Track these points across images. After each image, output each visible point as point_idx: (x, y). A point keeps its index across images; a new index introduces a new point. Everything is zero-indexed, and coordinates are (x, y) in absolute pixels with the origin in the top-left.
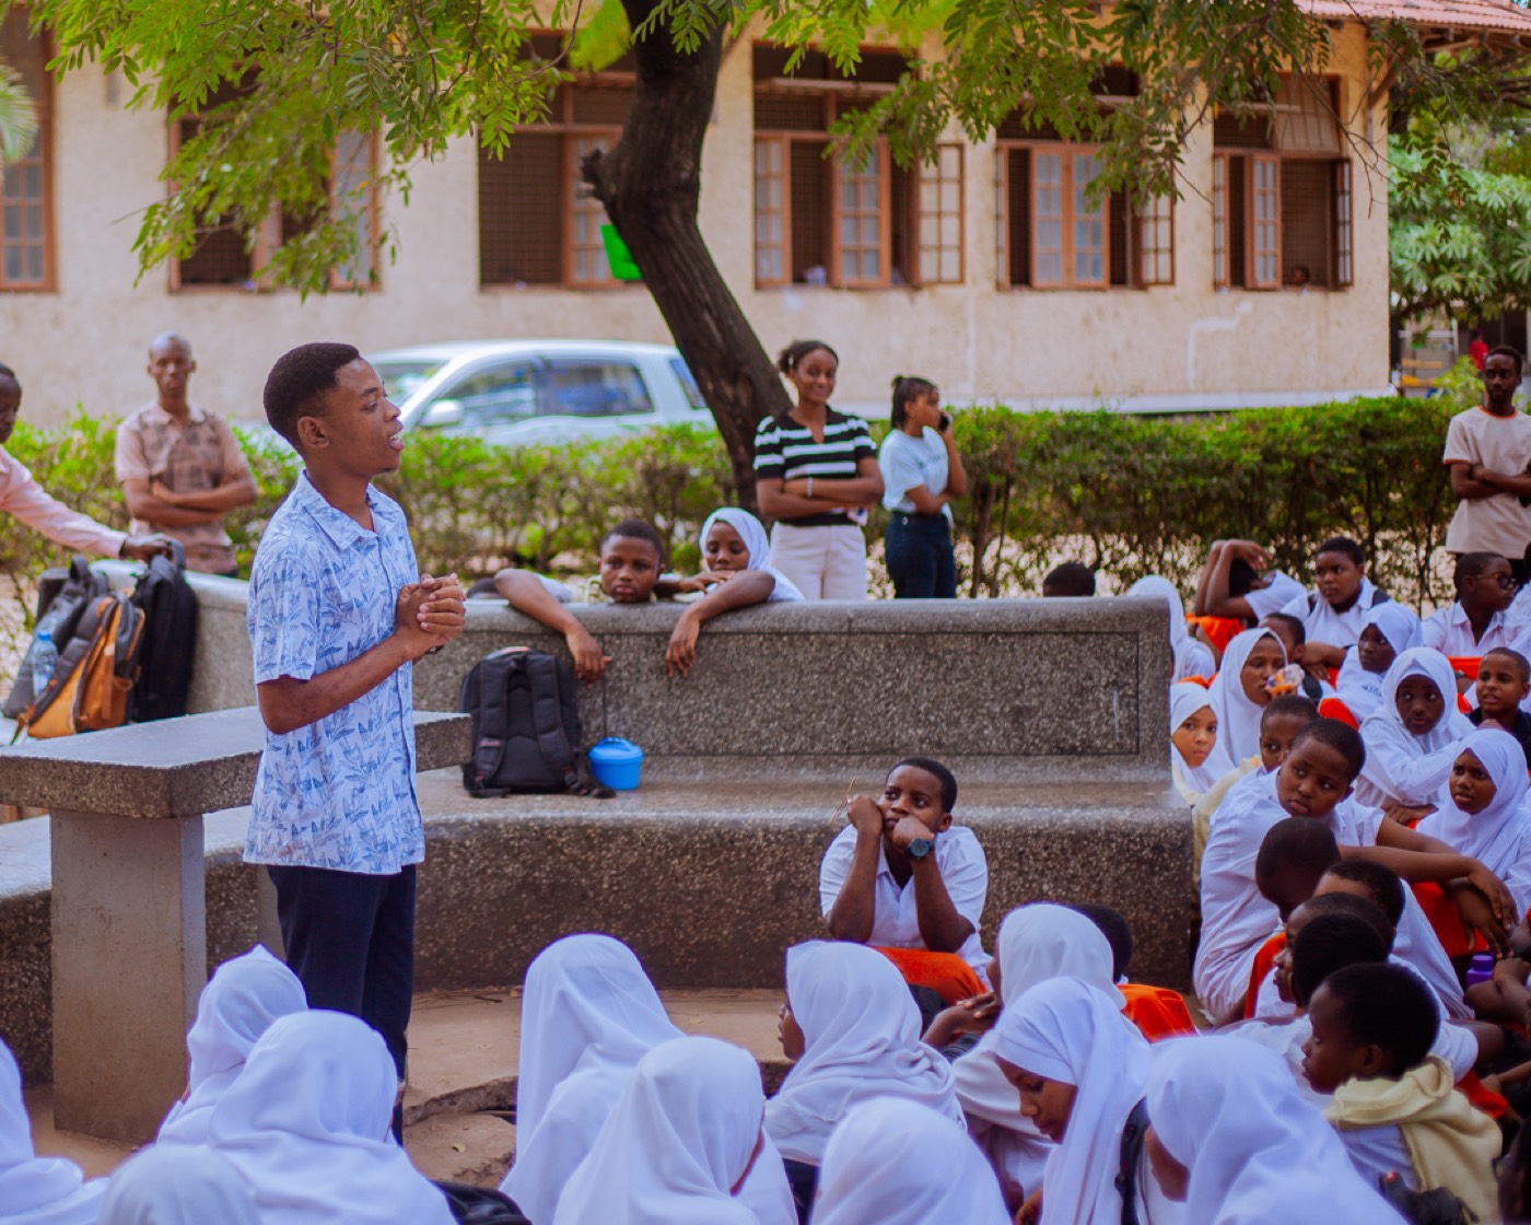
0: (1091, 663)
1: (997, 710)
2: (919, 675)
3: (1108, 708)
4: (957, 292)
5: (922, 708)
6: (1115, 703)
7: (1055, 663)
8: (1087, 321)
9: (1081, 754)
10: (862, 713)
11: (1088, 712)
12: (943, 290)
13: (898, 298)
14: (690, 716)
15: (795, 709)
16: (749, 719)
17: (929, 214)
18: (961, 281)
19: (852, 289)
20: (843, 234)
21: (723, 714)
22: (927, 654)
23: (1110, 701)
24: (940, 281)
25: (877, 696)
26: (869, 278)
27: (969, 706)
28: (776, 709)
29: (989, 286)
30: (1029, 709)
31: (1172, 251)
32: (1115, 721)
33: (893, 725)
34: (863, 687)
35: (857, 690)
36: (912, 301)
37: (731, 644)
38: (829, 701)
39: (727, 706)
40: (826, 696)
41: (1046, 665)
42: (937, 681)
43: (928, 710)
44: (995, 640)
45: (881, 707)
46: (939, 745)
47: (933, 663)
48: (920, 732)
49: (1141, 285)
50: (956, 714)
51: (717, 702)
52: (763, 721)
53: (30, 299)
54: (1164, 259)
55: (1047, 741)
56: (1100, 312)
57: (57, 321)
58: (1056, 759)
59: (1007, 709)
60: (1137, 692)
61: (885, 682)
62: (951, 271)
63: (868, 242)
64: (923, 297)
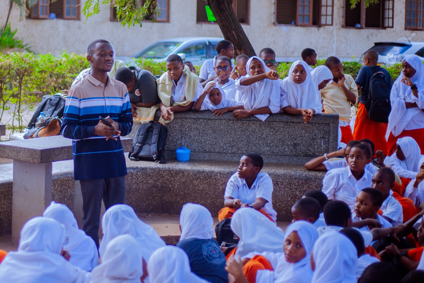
0: (316, 131)
1: (290, 143)
2: (268, 133)
3: (320, 144)
4: (331, 27)
5: (268, 142)
6: (322, 143)
7: (306, 131)
8: (368, 37)
9: (312, 156)
10: (252, 143)
11: (315, 145)
12: (327, 27)
13: (314, 29)
14: (204, 141)
15: (233, 141)
16: (221, 143)
17: (324, 6)
18: (332, 25)
19: (301, 26)
20: (299, 10)
21: (214, 141)
22: (271, 127)
23: (321, 142)
24: (326, 25)
25: (256, 138)
26: (306, 23)
27: (282, 142)
28: (228, 140)
29: (340, 26)
30: (298, 144)
31: (393, 18)
32: (322, 148)
33: (260, 147)
34: (253, 135)
35: (251, 136)
36: (318, 30)
37: (217, 122)
39: (215, 139)
40: (242, 138)
41: (303, 132)
42: (273, 135)
43: (270, 142)
44: (290, 124)
45: (257, 141)
46: (273, 152)
47: (272, 130)
48: (268, 148)
49: (384, 28)
50: (278, 144)
51: (212, 138)
52: (224, 144)
53: (72, 21)
54: (391, 20)
55: (303, 153)
56: (372, 34)
57: (79, 27)
58: (305, 157)
59: (292, 143)
60: (329, 140)
61: (258, 134)
62: (329, 22)
63: (306, 13)
64: (322, 29)
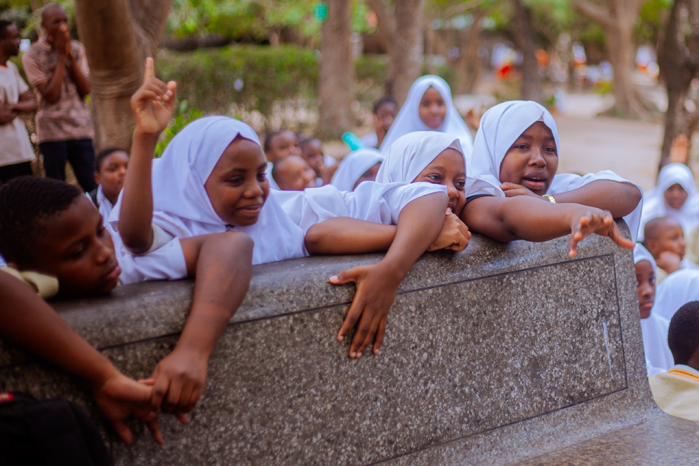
0: (584, 294)
1: (518, 366)
2: (450, 339)
3: (601, 342)
5: (457, 380)
6: (606, 336)
7: (557, 300)
9: (587, 400)
10: (405, 399)
11: (587, 352)
14: (221, 450)
15: (338, 412)
16: (290, 436)
21: (259, 438)
22: (456, 310)
23: (602, 335)
25: (415, 374)
27: (497, 367)
28: (318, 415)
30: (542, 358)
32: (608, 356)
33: (434, 408)
34: (402, 365)
35: (396, 370)
37: (259, 334)
38: (371, 392)
39: (263, 424)
40: (368, 385)
41: (551, 304)
42: (467, 341)
43: (462, 379)
44: (509, 282)
45: (421, 389)
46: (477, 422)
47: (461, 321)
48: (458, 409)
50: (487, 379)
51: (251, 422)
52: (305, 436)
55: (560, 393)
58: (570, 411)
59: (526, 363)
60: (619, 320)
61: (421, 354)
